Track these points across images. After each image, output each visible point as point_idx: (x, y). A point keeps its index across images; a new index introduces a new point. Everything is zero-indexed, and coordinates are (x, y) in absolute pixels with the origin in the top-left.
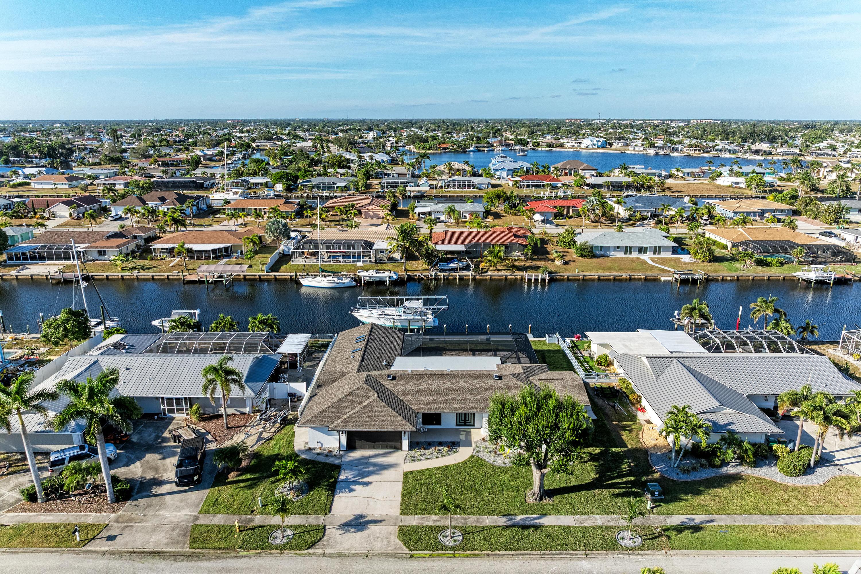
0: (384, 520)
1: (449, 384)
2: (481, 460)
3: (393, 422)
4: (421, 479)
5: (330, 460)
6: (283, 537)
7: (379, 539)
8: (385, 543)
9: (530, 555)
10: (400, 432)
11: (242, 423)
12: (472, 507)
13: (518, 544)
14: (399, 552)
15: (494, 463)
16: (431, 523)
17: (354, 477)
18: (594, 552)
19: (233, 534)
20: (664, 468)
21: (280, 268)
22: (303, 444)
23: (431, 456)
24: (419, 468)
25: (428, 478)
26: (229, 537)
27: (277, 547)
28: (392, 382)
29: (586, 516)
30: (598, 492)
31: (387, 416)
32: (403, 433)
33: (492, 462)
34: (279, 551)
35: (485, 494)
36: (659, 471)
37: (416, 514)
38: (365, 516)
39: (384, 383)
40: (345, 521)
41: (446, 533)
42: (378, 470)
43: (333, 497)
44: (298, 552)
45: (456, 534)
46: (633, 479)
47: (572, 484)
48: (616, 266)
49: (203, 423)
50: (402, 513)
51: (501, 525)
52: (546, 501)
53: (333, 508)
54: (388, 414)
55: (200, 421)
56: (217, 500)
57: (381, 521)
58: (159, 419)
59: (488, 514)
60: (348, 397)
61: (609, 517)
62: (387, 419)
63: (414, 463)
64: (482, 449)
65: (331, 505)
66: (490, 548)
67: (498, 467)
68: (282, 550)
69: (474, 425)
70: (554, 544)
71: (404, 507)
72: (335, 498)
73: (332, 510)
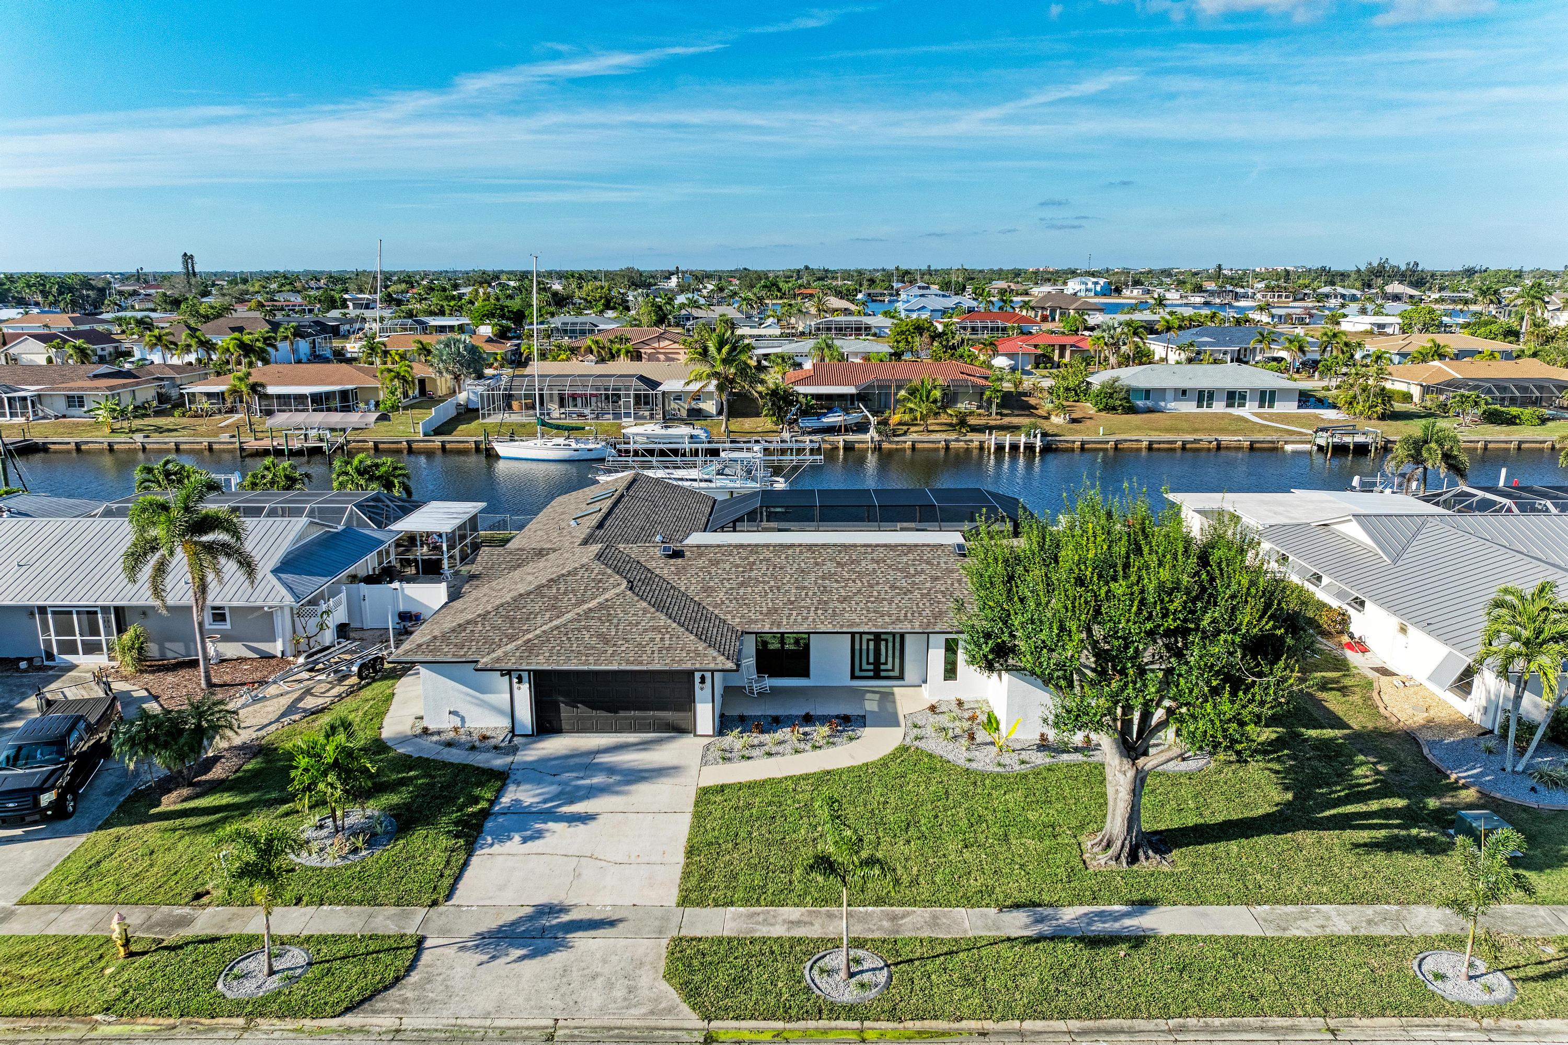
0: (621, 920)
1: (830, 566)
2: (930, 756)
3: (668, 649)
4: (749, 806)
5: (480, 760)
6: (271, 973)
7: (599, 981)
8: (619, 993)
9: (1131, 1032)
10: (690, 674)
11: (257, 676)
12: (914, 882)
13: (1083, 994)
14: (667, 1023)
15: (968, 765)
16: (778, 931)
17: (545, 801)
18: (1355, 1021)
19: (102, 963)
20: (1482, 774)
21: (455, 429)
22: (411, 721)
23: (780, 749)
24: (744, 778)
25: (770, 804)
26: (85, 973)
27: (238, 1008)
28: (672, 561)
29: (1290, 908)
30: (1306, 837)
31: (651, 635)
32: (697, 676)
33: (962, 762)
34: (241, 1021)
35: (952, 846)
36: (1473, 784)
37: (732, 904)
38: (563, 909)
39: (652, 565)
40: (494, 926)
41: (831, 961)
42: (619, 783)
43: (470, 854)
44: (308, 1022)
45: (866, 966)
46: (1400, 803)
47: (1220, 818)
48: (1185, 425)
49: (148, 677)
50: (684, 901)
51: (1013, 935)
52: (1149, 863)
53: (461, 885)
54: (654, 629)
55: (142, 672)
56: (99, 863)
57: (612, 923)
58: (32, 667)
59: (968, 901)
60: (545, 590)
61: (1369, 911)
62: (652, 640)
63: (728, 766)
64: (929, 731)
65: (458, 879)
66: (989, 1012)
67: (984, 775)
68: (250, 1016)
69: (901, 677)
70: (1207, 995)
71: (694, 881)
72: (474, 860)
73: (457, 893)
